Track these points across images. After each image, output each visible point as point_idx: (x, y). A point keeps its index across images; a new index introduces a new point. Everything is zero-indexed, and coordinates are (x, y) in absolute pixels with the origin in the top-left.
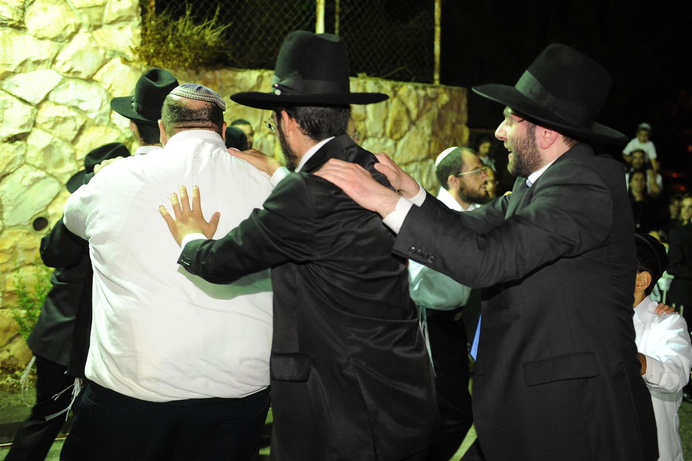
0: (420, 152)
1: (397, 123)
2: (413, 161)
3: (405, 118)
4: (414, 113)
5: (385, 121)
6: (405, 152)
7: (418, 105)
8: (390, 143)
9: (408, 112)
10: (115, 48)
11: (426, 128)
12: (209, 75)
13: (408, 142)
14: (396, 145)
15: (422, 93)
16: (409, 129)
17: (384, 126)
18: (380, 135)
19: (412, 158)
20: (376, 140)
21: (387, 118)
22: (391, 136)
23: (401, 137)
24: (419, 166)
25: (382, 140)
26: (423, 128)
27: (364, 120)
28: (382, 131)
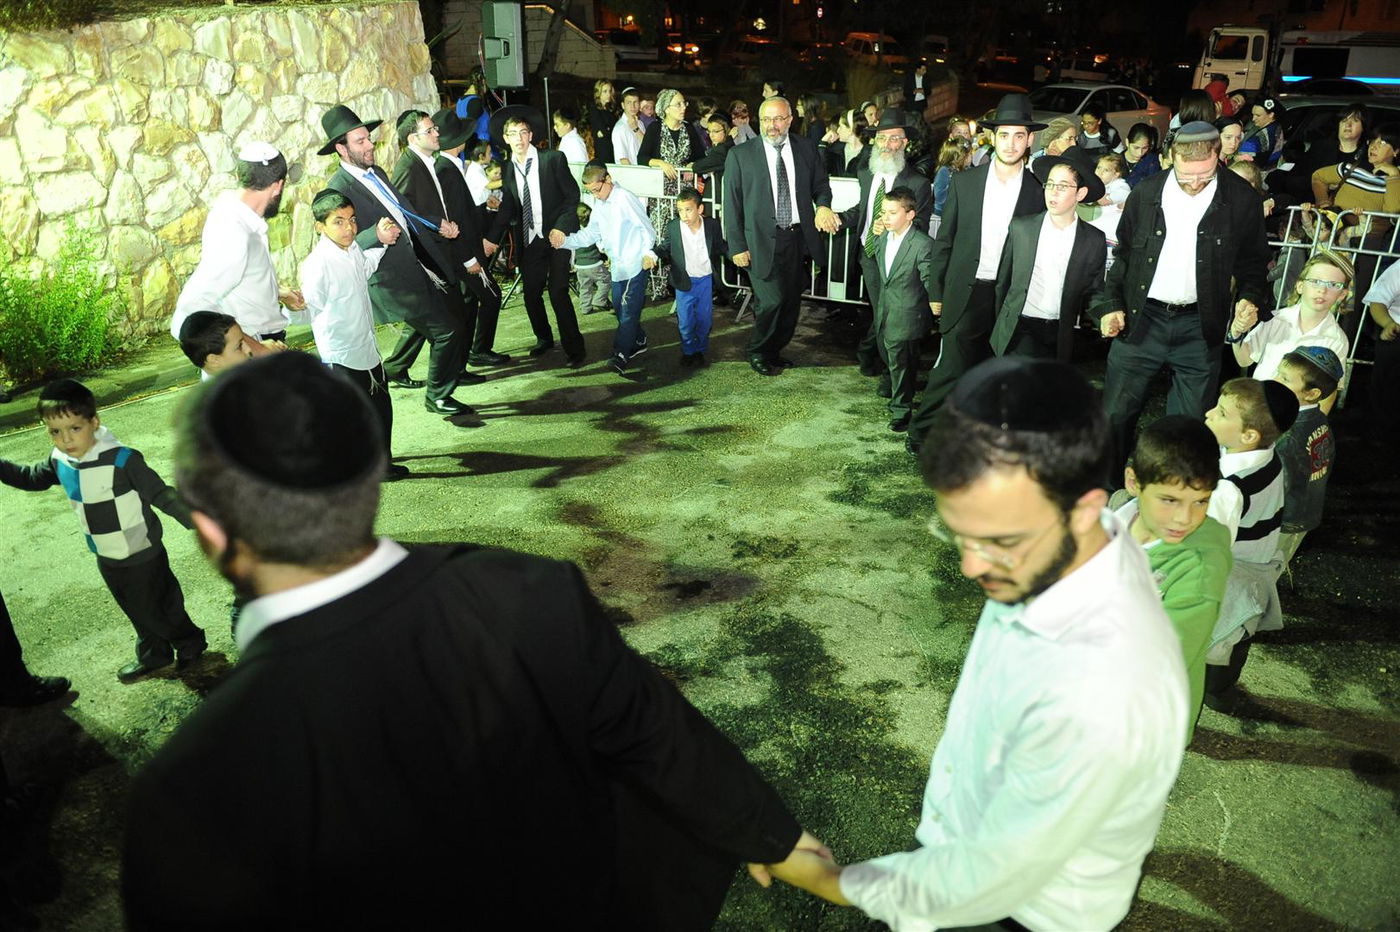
0: (369, 82)
1: (334, 54)
2: (363, 94)
3: (343, 46)
4: (353, 42)
5: (319, 53)
6: (350, 85)
7: (355, 30)
8: (331, 77)
9: (345, 38)
11: (371, 54)
12: (87, 31)
13: (352, 72)
14: (338, 78)
15: (358, 14)
16: (351, 58)
17: (319, 59)
18: (316, 70)
19: (360, 90)
20: (313, 76)
21: (321, 48)
22: (330, 69)
23: (343, 69)
24: (371, 98)
25: (320, 75)
26: (368, 53)
27: (293, 55)
28: (318, 65)
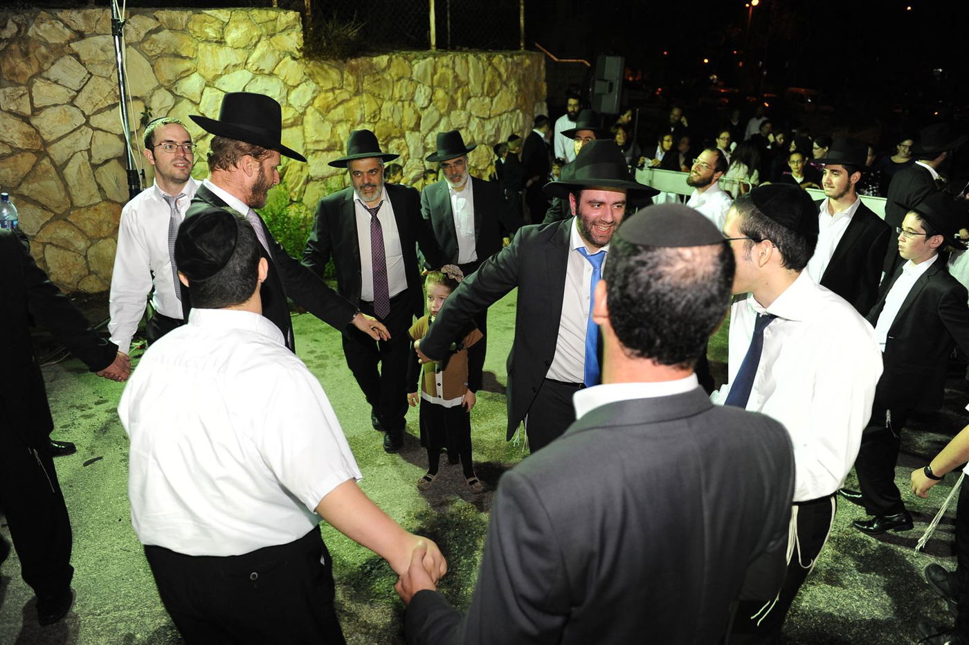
0: (510, 105)
1: (492, 85)
2: (505, 112)
3: (498, 80)
4: (505, 76)
5: (483, 84)
6: (498, 106)
7: (507, 70)
8: (487, 100)
9: (500, 75)
10: (286, 49)
11: (514, 86)
12: (353, 62)
13: (501, 98)
14: (492, 101)
15: (510, 60)
16: (501, 89)
17: (483, 88)
18: (479, 95)
19: (504, 110)
20: (477, 99)
21: (485, 81)
22: (488, 95)
23: (496, 95)
24: (509, 116)
25: (481, 98)
26: (512, 87)
27: (467, 84)
28: (481, 92)
